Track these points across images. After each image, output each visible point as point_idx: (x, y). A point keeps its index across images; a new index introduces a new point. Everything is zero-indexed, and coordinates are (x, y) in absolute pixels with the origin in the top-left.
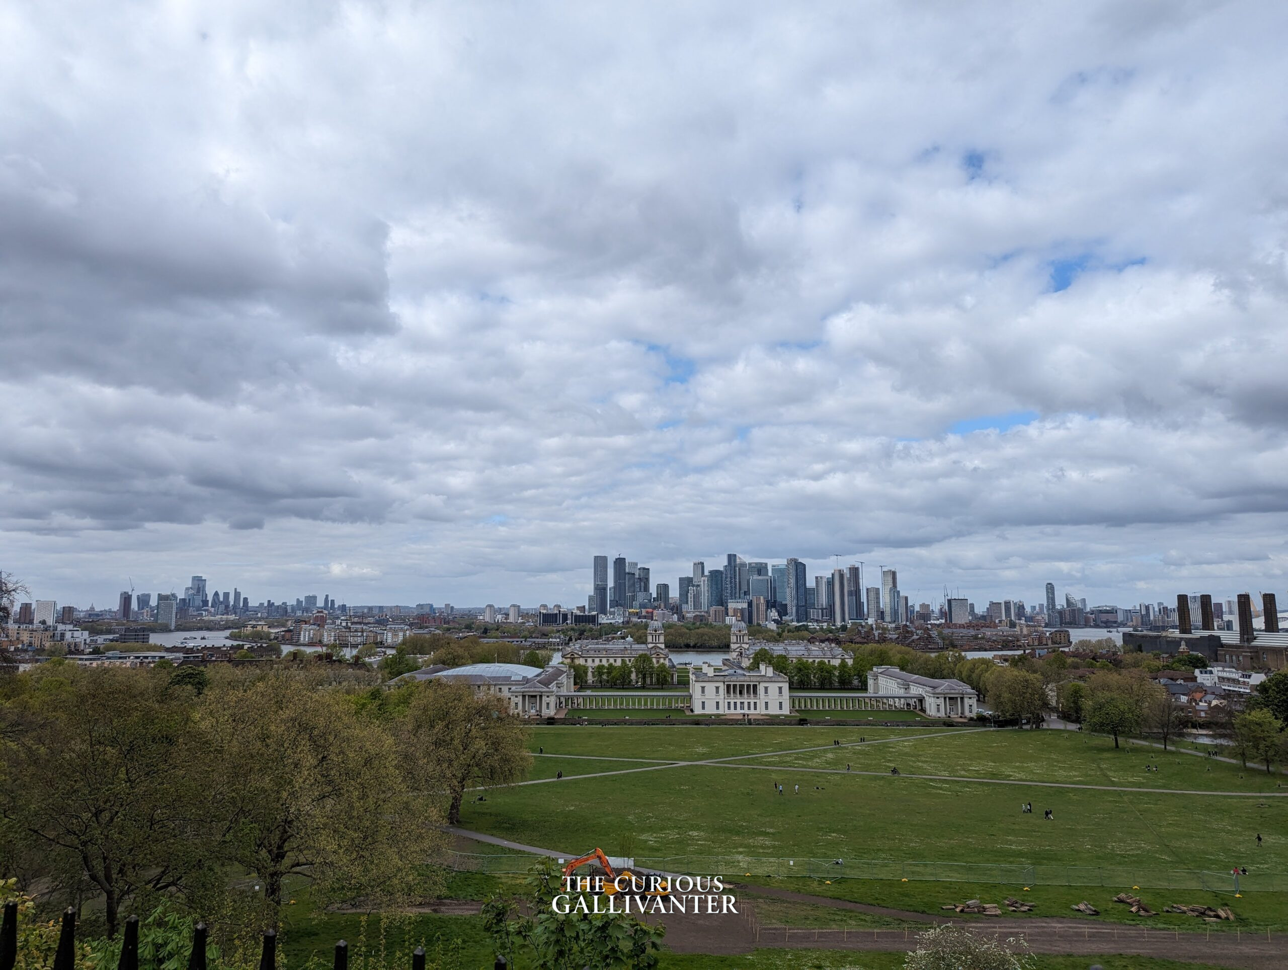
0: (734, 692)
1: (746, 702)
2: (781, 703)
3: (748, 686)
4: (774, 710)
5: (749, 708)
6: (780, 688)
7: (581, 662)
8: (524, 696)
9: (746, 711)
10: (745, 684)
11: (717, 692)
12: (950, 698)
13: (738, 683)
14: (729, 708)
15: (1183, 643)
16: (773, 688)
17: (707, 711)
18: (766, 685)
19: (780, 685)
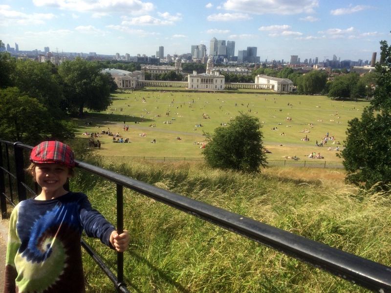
0: (204, 81)
1: (208, 85)
2: (221, 86)
6: (222, 81)
7: (149, 72)
8: (123, 81)
10: (209, 78)
11: (198, 81)
12: (284, 85)
13: (206, 78)
14: (202, 87)
16: (219, 80)
17: (194, 88)
18: (216, 79)
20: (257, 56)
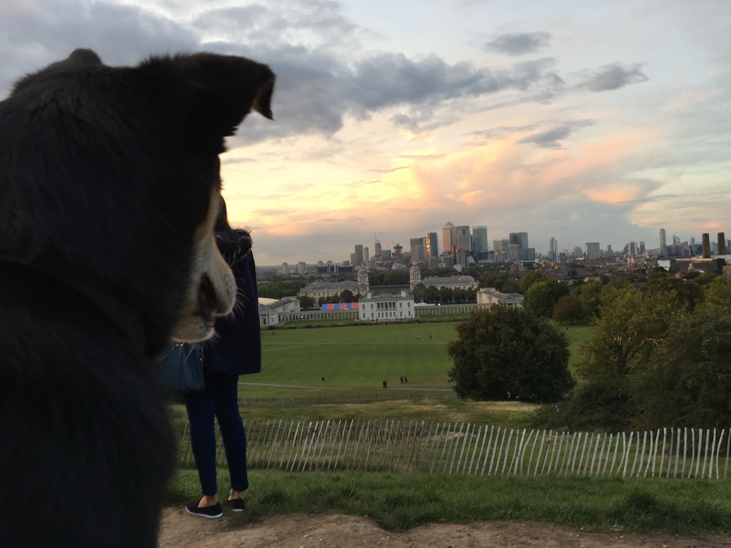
0: (382, 307)
1: (389, 312)
2: (409, 312)
3: (390, 303)
4: (405, 315)
5: (391, 316)
6: (409, 304)
9: (389, 317)
11: (372, 308)
12: (509, 304)
13: (384, 302)
14: (379, 316)
15: (690, 265)
16: (405, 303)
17: (366, 319)
18: (401, 302)
19: (409, 301)
20: (530, 246)
